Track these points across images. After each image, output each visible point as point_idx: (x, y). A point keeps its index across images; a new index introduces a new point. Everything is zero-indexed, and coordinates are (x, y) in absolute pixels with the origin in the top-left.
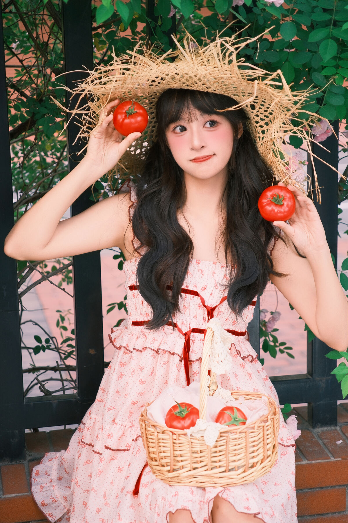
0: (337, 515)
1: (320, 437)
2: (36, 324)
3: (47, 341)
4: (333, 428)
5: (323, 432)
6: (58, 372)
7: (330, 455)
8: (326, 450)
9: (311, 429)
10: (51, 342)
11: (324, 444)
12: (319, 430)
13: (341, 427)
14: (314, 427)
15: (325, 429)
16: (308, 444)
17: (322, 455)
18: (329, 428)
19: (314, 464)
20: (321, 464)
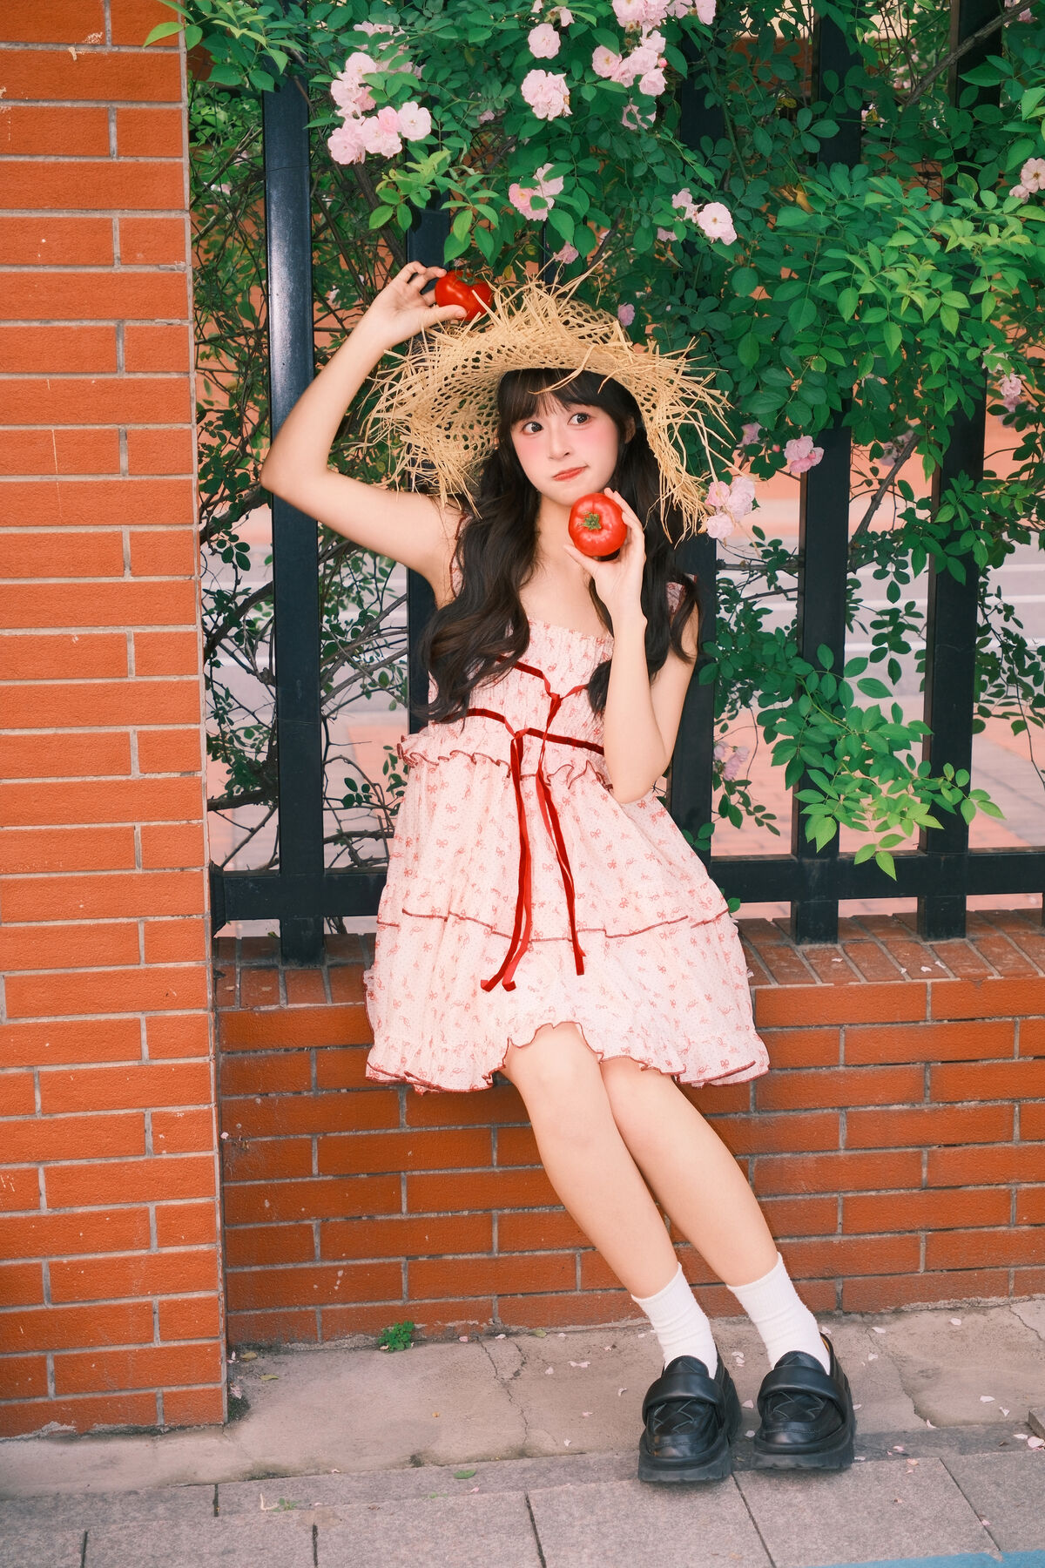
0: (824, 1071)
1: (806, 956)
2: (349, 762)
3: (365, 788)
4: (829, 946)
5: (813, 951)
6: (381, 841)
7: (817, 979)
8: (813, 973)
9: (793, 945)
10: (372, 790)
11: (811, 965)
12: (807, 947)
13: (843, 946)
14: (798, 944)
15: (816, 946)
16: (783, 964)
17: (804, 976)
18: (823, 946)
19: (787, 990)
20: (799, 990)
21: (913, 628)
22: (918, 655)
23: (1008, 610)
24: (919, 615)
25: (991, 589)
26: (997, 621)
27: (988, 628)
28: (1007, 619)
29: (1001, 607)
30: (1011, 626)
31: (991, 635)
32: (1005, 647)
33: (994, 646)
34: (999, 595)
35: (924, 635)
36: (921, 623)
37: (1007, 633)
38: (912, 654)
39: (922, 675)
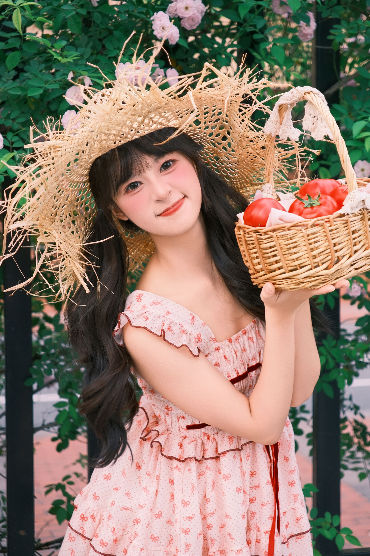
21: (305, 419)
22: (308, 436)
23: (356, 408)
24: (307, 412)
25: (346, 396)
26: (350, 415)
27: (345, 419)
28: (356, 413)
29: (352, 406)
30: (358, 418)
31: (347, 423)
32: (355, 430)
33: (349, 430)
34: (351, 399)
35: (311, 423)
36: (309, 416)
37: (356, 421)
38: (304, 436)
39: (310, 447)
